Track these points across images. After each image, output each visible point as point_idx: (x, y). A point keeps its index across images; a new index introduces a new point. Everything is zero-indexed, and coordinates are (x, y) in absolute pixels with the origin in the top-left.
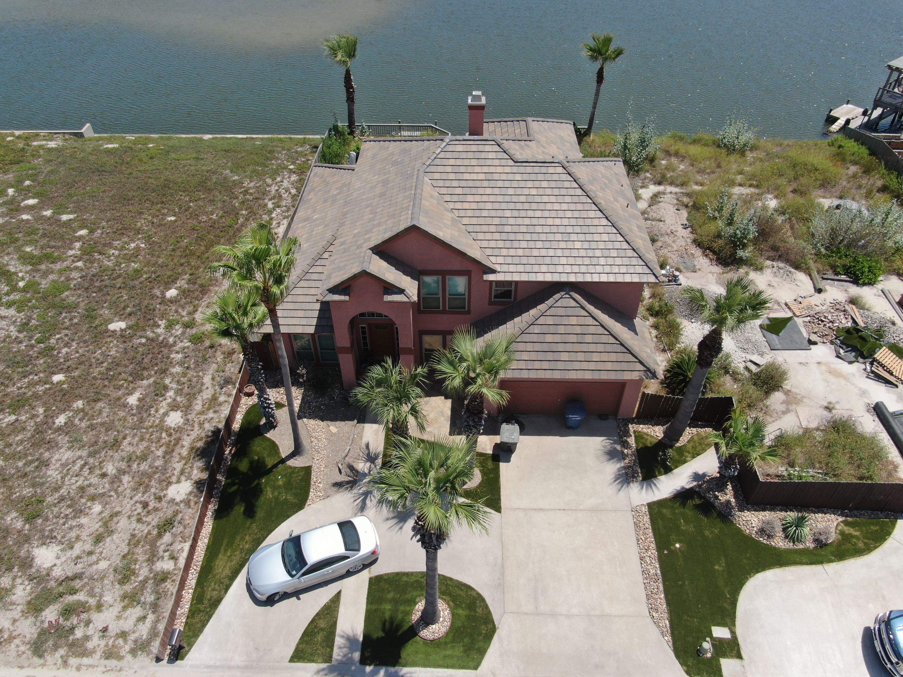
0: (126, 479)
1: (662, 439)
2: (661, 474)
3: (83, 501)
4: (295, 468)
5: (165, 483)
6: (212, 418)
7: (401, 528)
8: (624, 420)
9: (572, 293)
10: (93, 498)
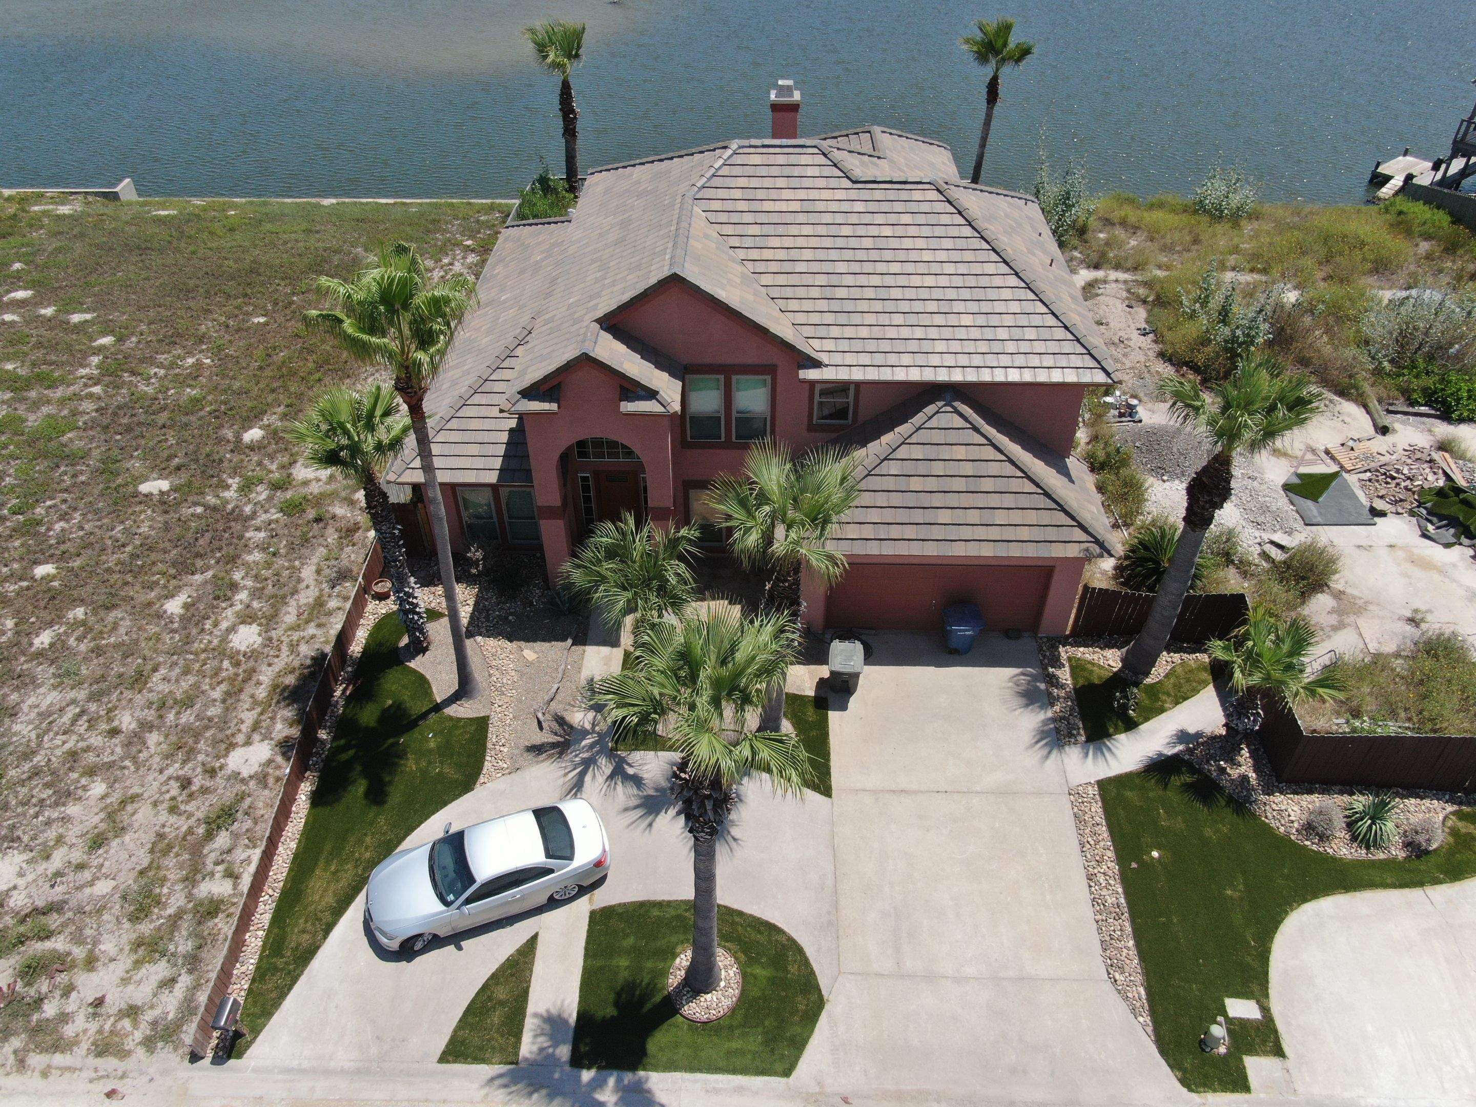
0: (153, 738)
1: (1120, 670)
2: (1118, 731)
3: (74, 776)
4: (459, 720)
5: (223, 746)
6: (313, 637)
7: (650, 825)
8: (1049, 639)
9: (957, 404)
10: (91, 772)
